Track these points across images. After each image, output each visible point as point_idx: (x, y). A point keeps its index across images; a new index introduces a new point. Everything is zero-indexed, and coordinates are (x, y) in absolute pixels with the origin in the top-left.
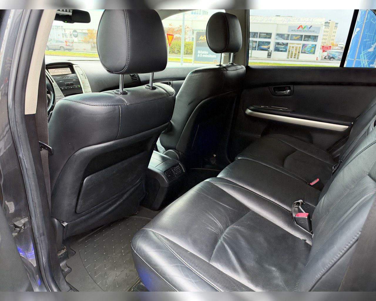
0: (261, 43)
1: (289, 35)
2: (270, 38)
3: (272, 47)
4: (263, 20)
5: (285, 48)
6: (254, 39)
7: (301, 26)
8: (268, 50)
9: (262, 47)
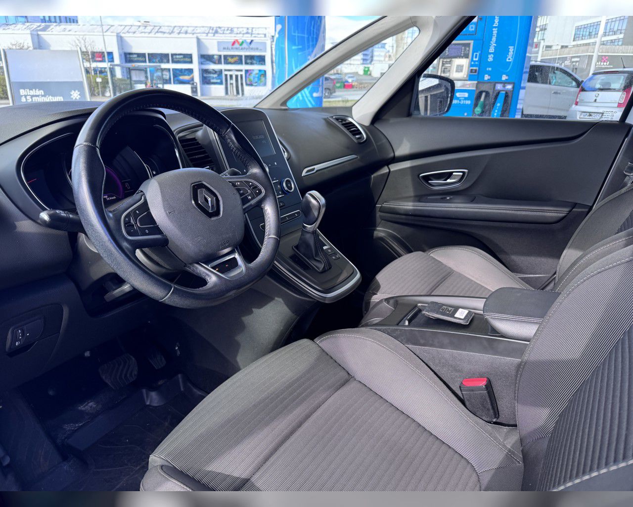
0: (178, 72)
1: (220, 56)
3: (197, 77)
4: (172, 32)
5: (219, 79)
6: (164, 66)
7: (237, 40)
8: (191, 82)
9: (181, 78)
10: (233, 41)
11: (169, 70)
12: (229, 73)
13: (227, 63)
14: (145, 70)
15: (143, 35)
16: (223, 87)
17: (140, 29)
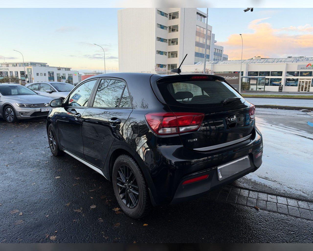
0: (273, 80)
1: (299, 72)
2: (281, 75)
3: (283, 82)
4: (274, 62)
5: (295, 83)
6: (267, 77)
7: (310, 64)
8: (279, 85)
9: (274, 83)
10: (308, 64)
11: (269, 79)
12: (302, 80)
13: (301, 75)
14: (257, 79)
15: (259, 64)
16: (297, 87)
17: (258, 61)
